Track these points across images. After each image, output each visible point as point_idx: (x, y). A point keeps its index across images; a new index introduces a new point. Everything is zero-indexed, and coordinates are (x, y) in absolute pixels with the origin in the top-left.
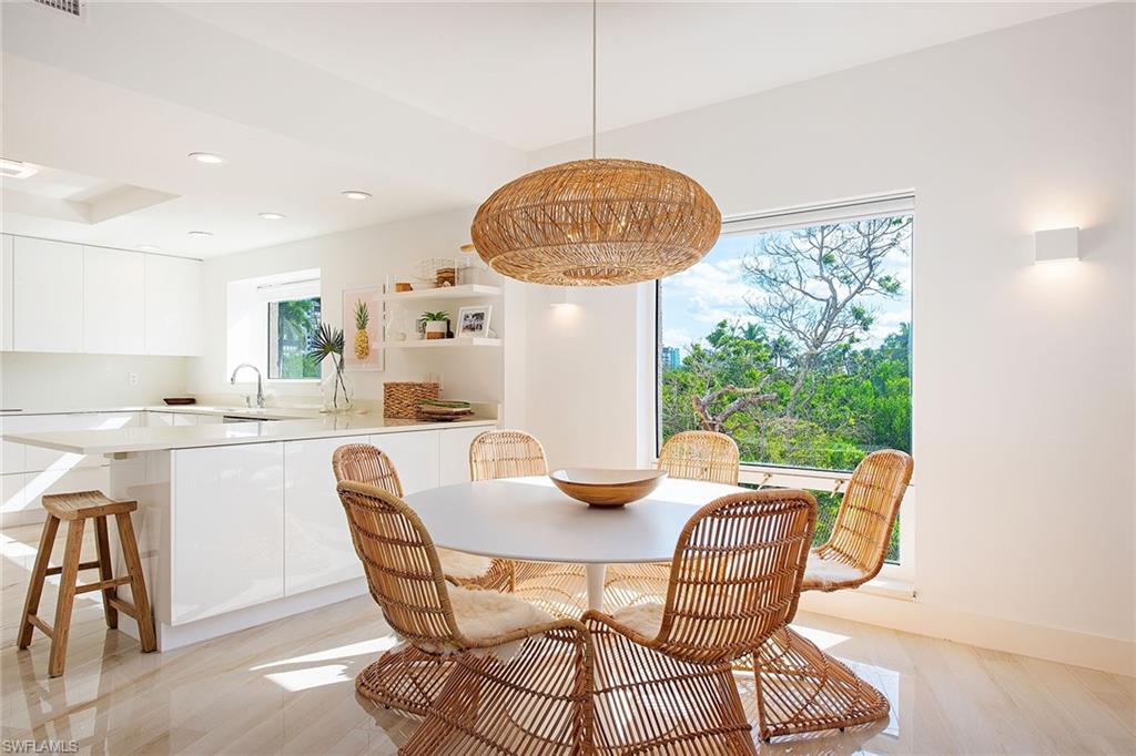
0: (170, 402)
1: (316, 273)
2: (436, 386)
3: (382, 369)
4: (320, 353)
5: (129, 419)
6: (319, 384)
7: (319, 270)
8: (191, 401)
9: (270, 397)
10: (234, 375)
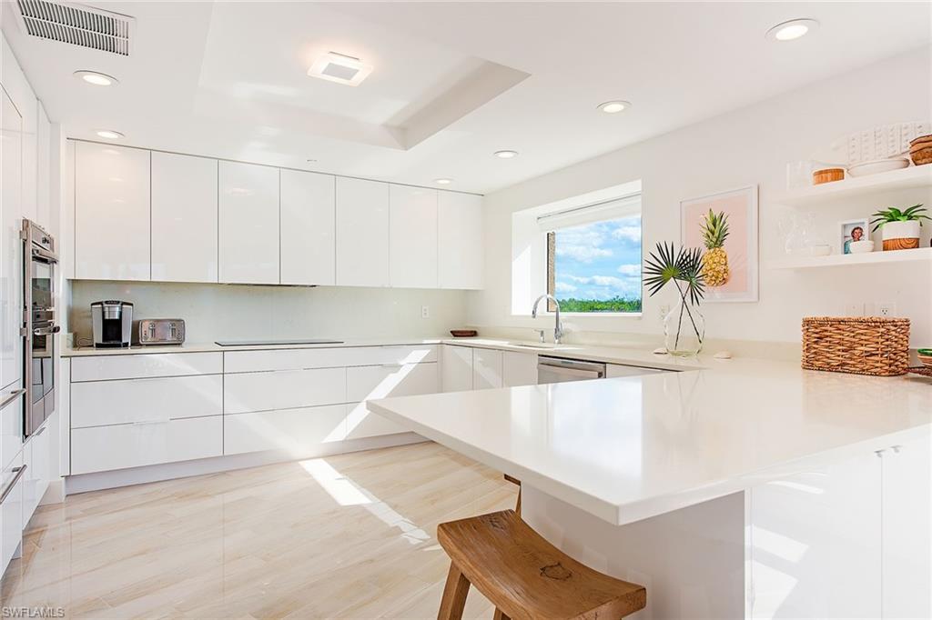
0: (456, 334)
1: (636, 186)
2: (907, 323)
3: (755, 298)
4: (656, 279)
5: (428, 351)
6: (640, 318)
7: (639, 182)
8: (473, 334)
9: (568, 332)
10: (535, 308)
